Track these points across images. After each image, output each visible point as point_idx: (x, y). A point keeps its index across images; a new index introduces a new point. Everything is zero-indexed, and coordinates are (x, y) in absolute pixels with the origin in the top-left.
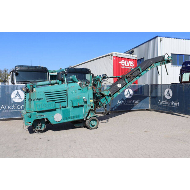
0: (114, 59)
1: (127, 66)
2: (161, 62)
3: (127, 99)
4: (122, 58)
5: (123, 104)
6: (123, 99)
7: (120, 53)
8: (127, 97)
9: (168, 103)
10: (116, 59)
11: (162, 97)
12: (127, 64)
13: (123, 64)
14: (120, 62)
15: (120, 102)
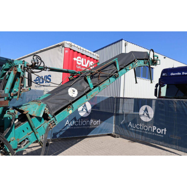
0: (67, 51)
1: (85, 67)
2: (146, 61)
4: (78, 53)
7: (76, 46)
9: (146, 128)
10: (69, 52)
11: (123, 114)
12: (84, 64)
13: (79, 62)
14: (75, 59)
15: (70, 123)
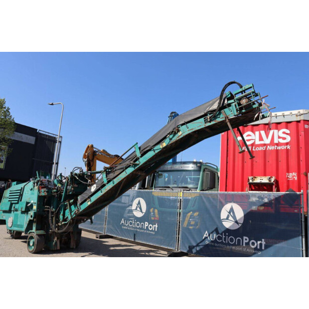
3: (228, 231)
5: (215, 241)
6: (217, 231)
8: (228, 225)
13: (249, 140)
15: (209, 235)
